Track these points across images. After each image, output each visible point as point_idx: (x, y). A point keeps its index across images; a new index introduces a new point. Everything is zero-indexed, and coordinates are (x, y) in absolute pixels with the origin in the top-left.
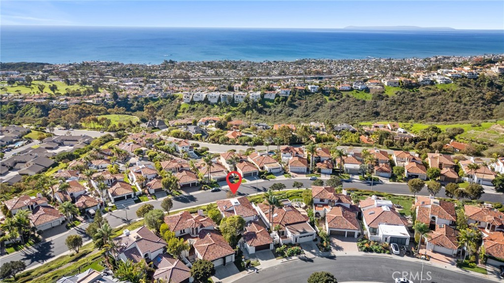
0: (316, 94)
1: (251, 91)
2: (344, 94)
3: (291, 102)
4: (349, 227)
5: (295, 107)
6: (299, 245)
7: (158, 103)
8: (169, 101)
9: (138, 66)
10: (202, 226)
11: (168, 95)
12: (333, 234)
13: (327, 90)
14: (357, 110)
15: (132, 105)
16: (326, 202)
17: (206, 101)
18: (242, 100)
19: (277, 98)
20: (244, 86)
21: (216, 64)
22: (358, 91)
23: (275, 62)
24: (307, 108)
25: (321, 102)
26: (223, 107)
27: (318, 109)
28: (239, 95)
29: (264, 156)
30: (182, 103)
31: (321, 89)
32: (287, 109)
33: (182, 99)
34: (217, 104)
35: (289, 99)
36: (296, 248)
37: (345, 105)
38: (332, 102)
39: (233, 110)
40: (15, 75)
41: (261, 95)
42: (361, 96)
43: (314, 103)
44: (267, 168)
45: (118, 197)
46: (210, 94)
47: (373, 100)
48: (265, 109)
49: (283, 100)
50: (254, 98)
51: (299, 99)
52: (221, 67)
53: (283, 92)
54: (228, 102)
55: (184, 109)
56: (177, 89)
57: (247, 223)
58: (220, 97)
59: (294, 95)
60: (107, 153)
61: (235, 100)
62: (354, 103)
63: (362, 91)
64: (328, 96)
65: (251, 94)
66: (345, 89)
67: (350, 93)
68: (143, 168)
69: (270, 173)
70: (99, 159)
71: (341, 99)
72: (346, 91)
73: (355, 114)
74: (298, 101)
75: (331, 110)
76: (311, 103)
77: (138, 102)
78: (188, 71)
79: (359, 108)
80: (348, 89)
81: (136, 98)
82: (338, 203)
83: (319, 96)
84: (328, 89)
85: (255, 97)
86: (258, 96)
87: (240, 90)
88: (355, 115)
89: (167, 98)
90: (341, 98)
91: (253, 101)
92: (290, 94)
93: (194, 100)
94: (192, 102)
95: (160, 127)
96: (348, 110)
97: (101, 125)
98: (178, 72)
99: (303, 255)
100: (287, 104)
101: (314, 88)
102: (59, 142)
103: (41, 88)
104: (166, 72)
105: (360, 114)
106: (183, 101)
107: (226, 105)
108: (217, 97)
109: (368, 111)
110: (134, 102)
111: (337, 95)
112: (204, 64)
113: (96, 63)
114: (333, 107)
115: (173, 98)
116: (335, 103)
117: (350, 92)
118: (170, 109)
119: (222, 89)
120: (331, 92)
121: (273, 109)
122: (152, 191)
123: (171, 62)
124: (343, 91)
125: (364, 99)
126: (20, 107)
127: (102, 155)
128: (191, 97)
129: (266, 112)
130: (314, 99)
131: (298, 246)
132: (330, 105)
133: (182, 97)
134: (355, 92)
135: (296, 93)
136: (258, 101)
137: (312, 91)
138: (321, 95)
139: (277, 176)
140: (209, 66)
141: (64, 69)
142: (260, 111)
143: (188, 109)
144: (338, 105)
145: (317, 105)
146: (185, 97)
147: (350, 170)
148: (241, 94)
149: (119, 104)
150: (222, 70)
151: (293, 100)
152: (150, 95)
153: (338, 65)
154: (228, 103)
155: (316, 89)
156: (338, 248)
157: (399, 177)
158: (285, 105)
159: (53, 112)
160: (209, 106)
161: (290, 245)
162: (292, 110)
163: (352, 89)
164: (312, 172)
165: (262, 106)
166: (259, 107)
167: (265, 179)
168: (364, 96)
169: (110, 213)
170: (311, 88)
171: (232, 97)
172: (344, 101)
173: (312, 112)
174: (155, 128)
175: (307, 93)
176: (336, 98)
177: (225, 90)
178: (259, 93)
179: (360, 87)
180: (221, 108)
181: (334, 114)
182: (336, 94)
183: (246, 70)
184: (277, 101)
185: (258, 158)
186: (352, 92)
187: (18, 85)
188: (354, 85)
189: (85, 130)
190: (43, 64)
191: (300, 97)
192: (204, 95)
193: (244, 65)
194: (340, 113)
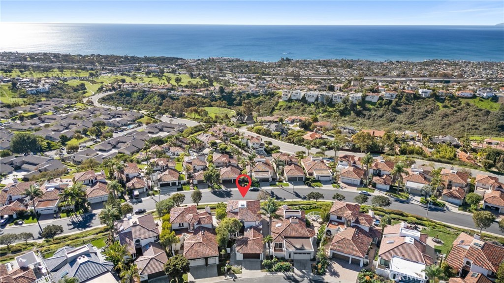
0: (427, 99)
1: (353, 92)
2: (463, 101)
4: (354, 253)
5: (399, 112)
6: (292, 261)
7: (258, 100)
8: (269, 98)
9: (256, 63)
10: (199, 223)
11: (269, 92)
12: (335, 257)
13: (442, 96)
14: (477, 121)
15: (235, 99)
16: (343, 220)
17: (304, 100)
18: (340, 101)
19: (380, 101)
20: (345, 87)
21: (333, 62)
22: (482, 99)
23: (398, 62)
24: (413, 114)
25: (432, 109)
26: (320, 107)
27: (427, 116)
28: (337, 95)
29: (316, 161)
30: (280, 100)
31: (435, 94)
32: (389, 114)
33: (280, 96)
34: (313, 103)
35: (393, 103)
36: (288, 264)
37: (462, 114)
38: (446, 109)
39: (329, 110)
40: (153, 67)
41: (362, 96)
42: (485, 105)
43: (423, 109)
44: (315, 174)
45: (164, 183)
46: (309, 93)
47: (501, 112)
48: (364, 112)
49: (385, 104)
50: (354, 100)
51: (405, 104)
52: (336, 66)
53: (388, 95)
54: (325, 101)
55: (281, 106)
56: (279, 87)
57: (248, 228)
58: (318, 97)
60: (185, 142)
61: (333, 100)
62: (474, 113)
63: (488, 99)
64: (443, 102)
65: (351, 95)
66: (466, 96)
67: (471, 102)
68: (194, 159)
69: (318, 181)
70: (178, 146)
71: (458, 107)
72: (466, 98)
73: (474, 125)
74: (404, 105)
75: (443, 118)
76: (419, 109)
77: (241, 97)
78: (301, 69)
79: (480, 119)
80: (470, 96)
81: (239, 94)
82: (354, 224)
83: (431, 102)
84: (444, 94)
85: (355, 98)
86: (359, 97)
87: (341, 90)
88: (473, 127)
89: (267, 95)
90: (459, 105)
91: (352, 102)
92: (396, 98)
93: (292, 98)
94: (290, 100)
95: (248, 122)
96: (465, 120)
97: (200, 115)
98: (291, 70)
99: (291, 273)
100: (390, 108)
101: (426, 92)
102: (160, 128)
103: (169, 80)
104: (279, 70)
105: (479, 126)
106: (281, 98)
107: (323, 105)
108: (315, 97)
109: (491, 124)
110: (237, 97)
111: (454, 103)
112: (320, 63)
113: (220, 59)
114: (446, 115)
115: (273, 95)
116: (449, 111)
117: (471, 100)
118: (268, 105)
119: (322, 89)
120: (447, 98)
121: (373, 113)
122: (196, 182)
123: (288, 60)
124: (462, 98)
125: (488, 109)
126: (146, 95)
127: (180, 143)
128: (289, 95)
129: (365, 115)
130: (424, 105)
131: (290, 262)
132: (443, 113)
134: (478, 100)
136: (357, 103)
137: (423, 96)
138: (433, 100)
139: (324, 185)
140: (323, 65)
141: (193, 64)
142: (359, 114)
143: (285, 107)
144: (453, 114)
145: (427, 111)
146: (284, 95)
147: (411, 189)
148: (340, 95)
149: (223, 98)
150: (335, 69)
152: (252, 91)
153: (476, 68)
154: (325, 103)
155: (428, 93)
156: (335, 274)
157: (472, 206)
158: (388, 109)
159: (167, 101)
160: (306, 105)
161: (283, 259)
162: (395, 116)
163: (474, 97)
164: (365, 186)
165: (362, 109)
166: (358, 110)
167: (310, 186)
168: (489, 106)
169: (153, 196)
170: (422, 92)
171: (331, 97)
172: (462, 109)
173: (419, 119)
174: (243, 123)
175: (417, 97)
176: (452, 106)
177: (325, 89)
178: (360, 95)
179: (485, 95)
180: (316, 108)
181: (446, 123)
182: (453, 101)
183: (362, 70)
184: (379, 104)
185: (310, 163)
186: (474, 100)
187: (153, 76)
188: (478, 92)
189: (187, 120)
190: (178, 59)
191: (407, 102)
192: (302, 94)
193: (361, 65)
194: (454, 123)
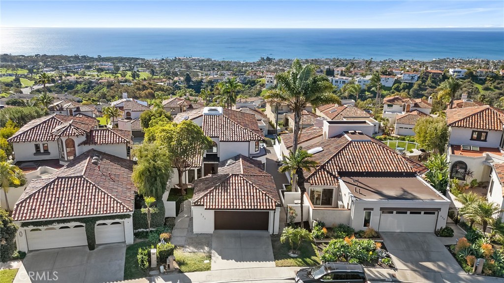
1: (358, 76)
3: (418, 90)
11: (248, 79)
19: (396, 85)
20: (348, 70)
23: (401, 61)
25: (469, 93)
28: (340, 79)
30: (263, 89)
31: (472, 73)
35: (415, 87)
38: (487, 93)
50: (361, 84)
53: (407, 77)
56: (261, 75)
59: (424, 82)
64: (483, 84)
65: (357, 79)
74: (430, 89)
77: (212, 87)
81: (210, 82)
83: (467, 84)
84: (483, 74)
86: (368, 81)
87: (342, 74)
89: (246, 84)
91: (360, 87)
92: (417, 81)
100: (411, 93)
101: (459, 72)
106: (265, 87)
110: (207, 87)
111: (499, 84)
115: (253, 83)
116: (492, 94)
119: (318, 74)
120: (488, 78)
126: (93, 87)
128: (275, 82)
133: (264, 82)
135: (427, 79)
136: (365, 88)
138: (469, 82)
141: (155, 63)
146: (268, 82)
148: (343, 79)
151: (421, 88)
155: (462, 73)
166: (367, 97)
170: (454, 72)
176: (496, 88)
178: (369, 78)
182: (497, 81)
184: (395, 89)
187: (106, 73)
191: (434, 85)
